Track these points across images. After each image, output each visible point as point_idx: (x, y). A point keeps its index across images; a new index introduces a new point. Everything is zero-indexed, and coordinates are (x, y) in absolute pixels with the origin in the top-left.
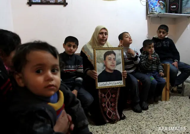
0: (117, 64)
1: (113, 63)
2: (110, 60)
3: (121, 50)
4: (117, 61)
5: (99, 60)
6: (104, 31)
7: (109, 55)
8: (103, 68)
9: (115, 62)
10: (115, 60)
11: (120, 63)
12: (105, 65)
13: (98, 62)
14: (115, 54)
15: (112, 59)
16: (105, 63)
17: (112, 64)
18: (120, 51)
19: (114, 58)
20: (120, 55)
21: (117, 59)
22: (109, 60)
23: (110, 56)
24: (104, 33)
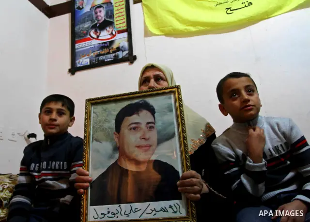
0: (160, 141)
1: (147, 136)
2: (134, 128)
3: (172, 96)
4: (159, 132)
5: (100, 135)
7: (131, 115)
9: (153, 136)
10: (151, 127)
11: (173, 136)
12: (118, 149)
13: (97, 140)
14: (152, 111)
15: (143, 126)
16: (117, 140)
17: (143, 143)
18: (170, 98)
19: (149, 123)
20: (171, 111)
21: (159, 124)
22: (131, 129)
23: (134, 118)
24: (152, 76)
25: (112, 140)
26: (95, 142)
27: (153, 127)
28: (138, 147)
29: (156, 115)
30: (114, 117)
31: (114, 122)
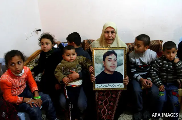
1: (114, 64)
2: (110, 60)
3: (123, 50)
5: (97, 61)
7: (109, 55)
8: (102, 69)
10: (115, 61)
11: (122, 64)
12: (104, 67)
13: (97, 63)
15: (113, 60)
16: (104, 64)
17: (113, 65)
19: (115, 59)
20: (122, 56)
21: (118, 60)
22: (108, 60)
24: (110, 31)
25: (102, 63)
26: (96, 64)
27: (116, 61)
28: (111, 67)
29: (117, 56)
30: (103, 55)
31: (103, 57)
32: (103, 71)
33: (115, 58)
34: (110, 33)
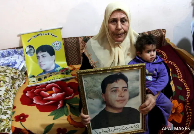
0: (130, 98)
1: (123, 95)
2: (115, 91)
3: (140, 71)
4: (130, 93)
5: (91, 95)
6: (118, 16)
8: (101, 107)
10: (125, 90)
11: (138, 95)
15: (120, 89)
16: (104, 98)
19: (124, 88)
20: (138, 80)
21: (130, 88)
22: (112, 91)
24: (119, 19)
25: (100, 98)
26: (89, 99)
27: (127, 90)
28: (118, 101)
29: (128, 82)
30: (100, 84)
31: (100, 87)
32: (102, 109)
33: (125, 85)
34: (119, 22)
